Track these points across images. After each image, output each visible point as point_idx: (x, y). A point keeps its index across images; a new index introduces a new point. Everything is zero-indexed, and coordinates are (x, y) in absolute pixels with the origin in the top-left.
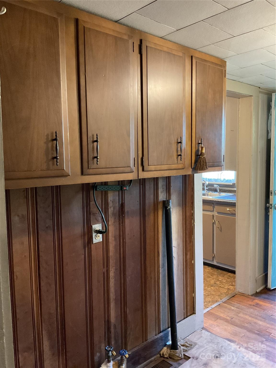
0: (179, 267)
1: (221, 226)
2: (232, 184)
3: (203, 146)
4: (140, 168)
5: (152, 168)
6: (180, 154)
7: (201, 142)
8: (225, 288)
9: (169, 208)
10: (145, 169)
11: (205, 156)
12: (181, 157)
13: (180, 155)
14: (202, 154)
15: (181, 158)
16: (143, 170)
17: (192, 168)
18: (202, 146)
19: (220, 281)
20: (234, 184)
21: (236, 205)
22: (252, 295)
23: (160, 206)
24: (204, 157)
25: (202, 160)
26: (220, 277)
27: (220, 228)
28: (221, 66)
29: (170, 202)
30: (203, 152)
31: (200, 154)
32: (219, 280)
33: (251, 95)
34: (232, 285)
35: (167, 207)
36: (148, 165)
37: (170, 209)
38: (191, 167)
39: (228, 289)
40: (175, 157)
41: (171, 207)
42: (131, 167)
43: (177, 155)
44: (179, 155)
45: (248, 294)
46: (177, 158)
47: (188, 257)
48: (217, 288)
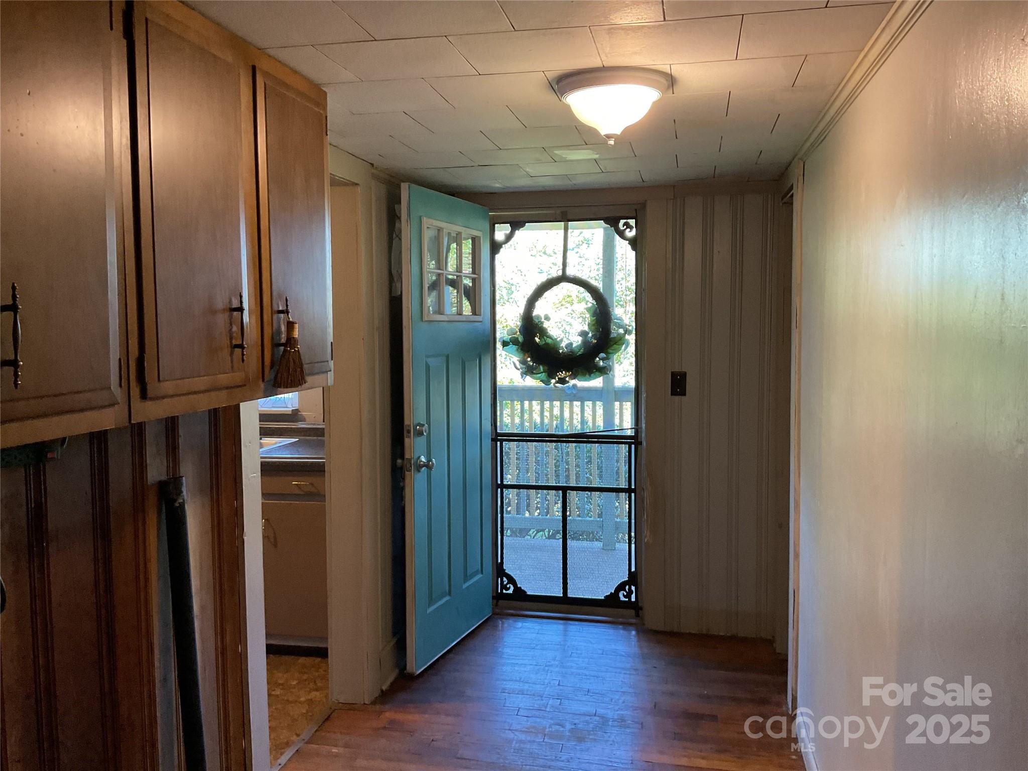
0: (206, 672)
1: (275, 533)
2: (290, 413)
3: (291, 320)
4: (135, 391)
5: (168, 387)
6: (241, 343)
7: (285, 308)
8: (300, 703)
9: (182, 501)
10: (150, 392)
11: (299, 346)
12: (243, 352)
13: (241, 346)
14: (292, 342)
15: (243, 355)
16: (144, 395)
17: (265, 381)
18: (289, 318)
19: (282, 684)
20: (296, 412)
21: (326, 470)
22: (374, 703)
23: (152, 500)
24: (297, 349)
25: (291, 360)
26: (280, 675)
27: (272, 540)
28: (318, 104)
29: (182, 484)
30: (294, 338)
31: (283, 341)
32: (280, 684)
33: (356, 182)
34: (317, 690)
35: (175, 500)
36: (157, 380)
37: (182, 506)
38: (261, 380)
39: (310, 702)
40: (226, 352)
41: (186, 498)
42: (112, 388)
43: (231, 346)
44: (237, 346)
45: (362, 703)
46: (232, 354)
47: (228, 638)
48: (279, 706)
